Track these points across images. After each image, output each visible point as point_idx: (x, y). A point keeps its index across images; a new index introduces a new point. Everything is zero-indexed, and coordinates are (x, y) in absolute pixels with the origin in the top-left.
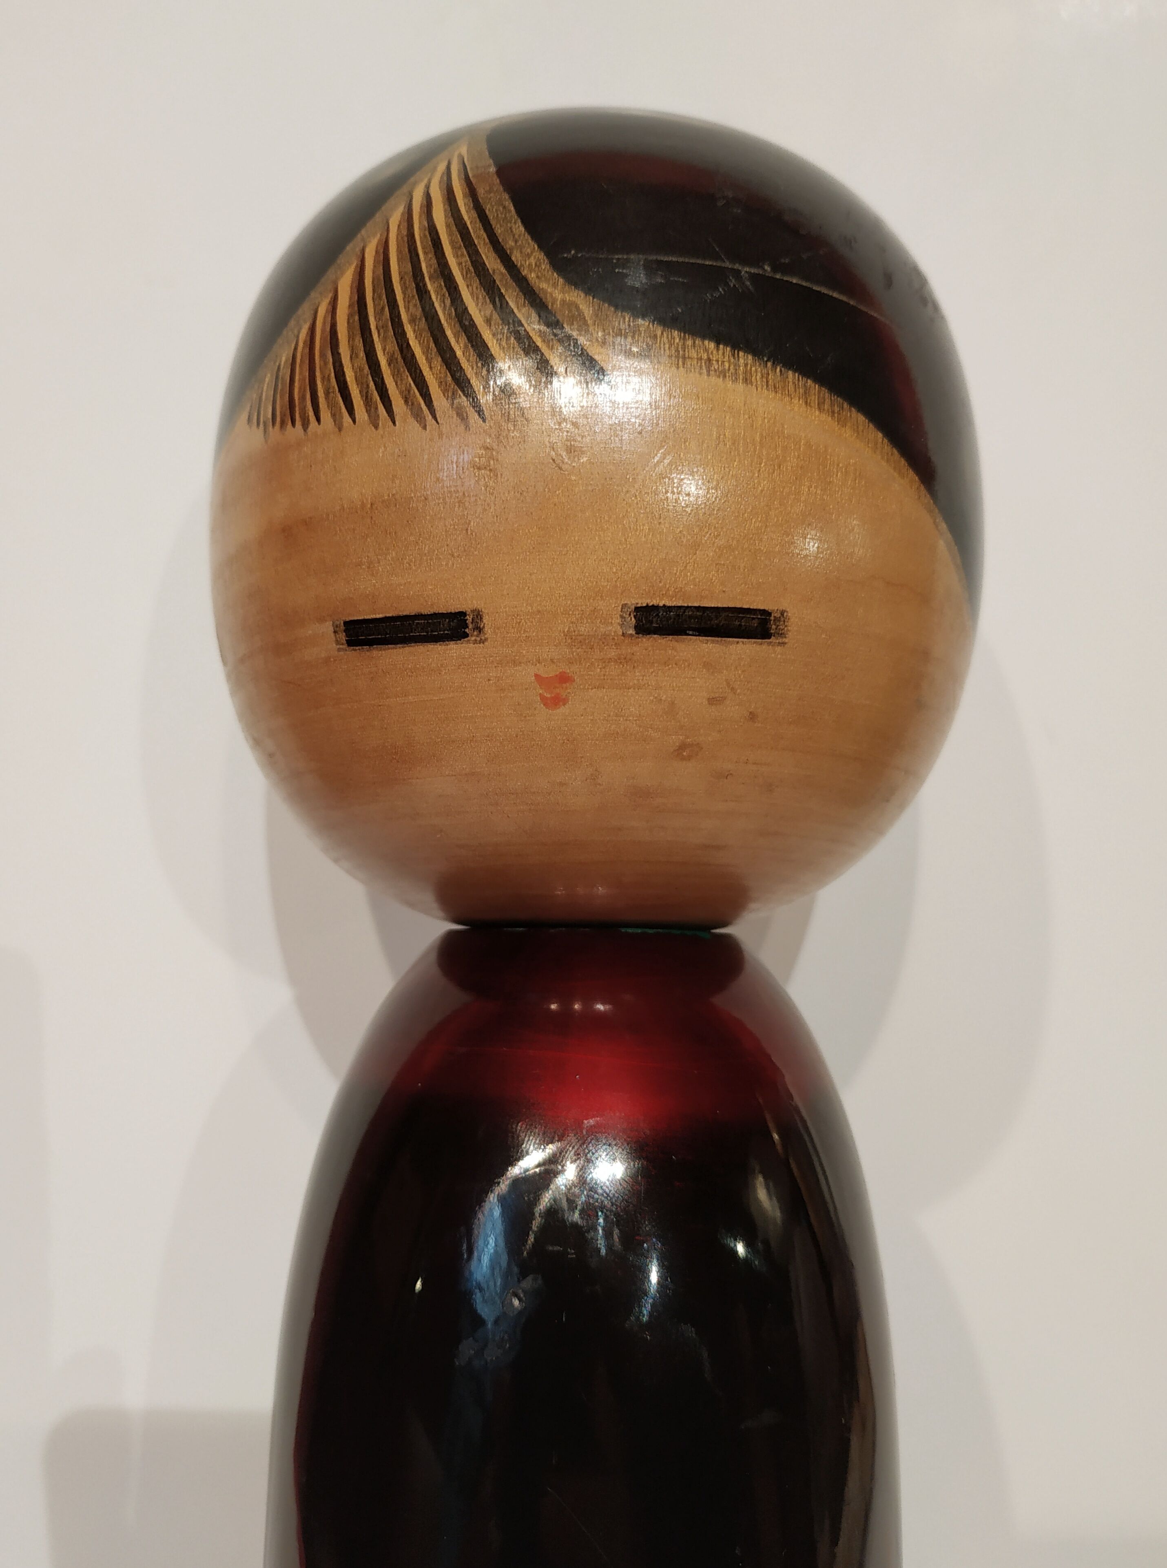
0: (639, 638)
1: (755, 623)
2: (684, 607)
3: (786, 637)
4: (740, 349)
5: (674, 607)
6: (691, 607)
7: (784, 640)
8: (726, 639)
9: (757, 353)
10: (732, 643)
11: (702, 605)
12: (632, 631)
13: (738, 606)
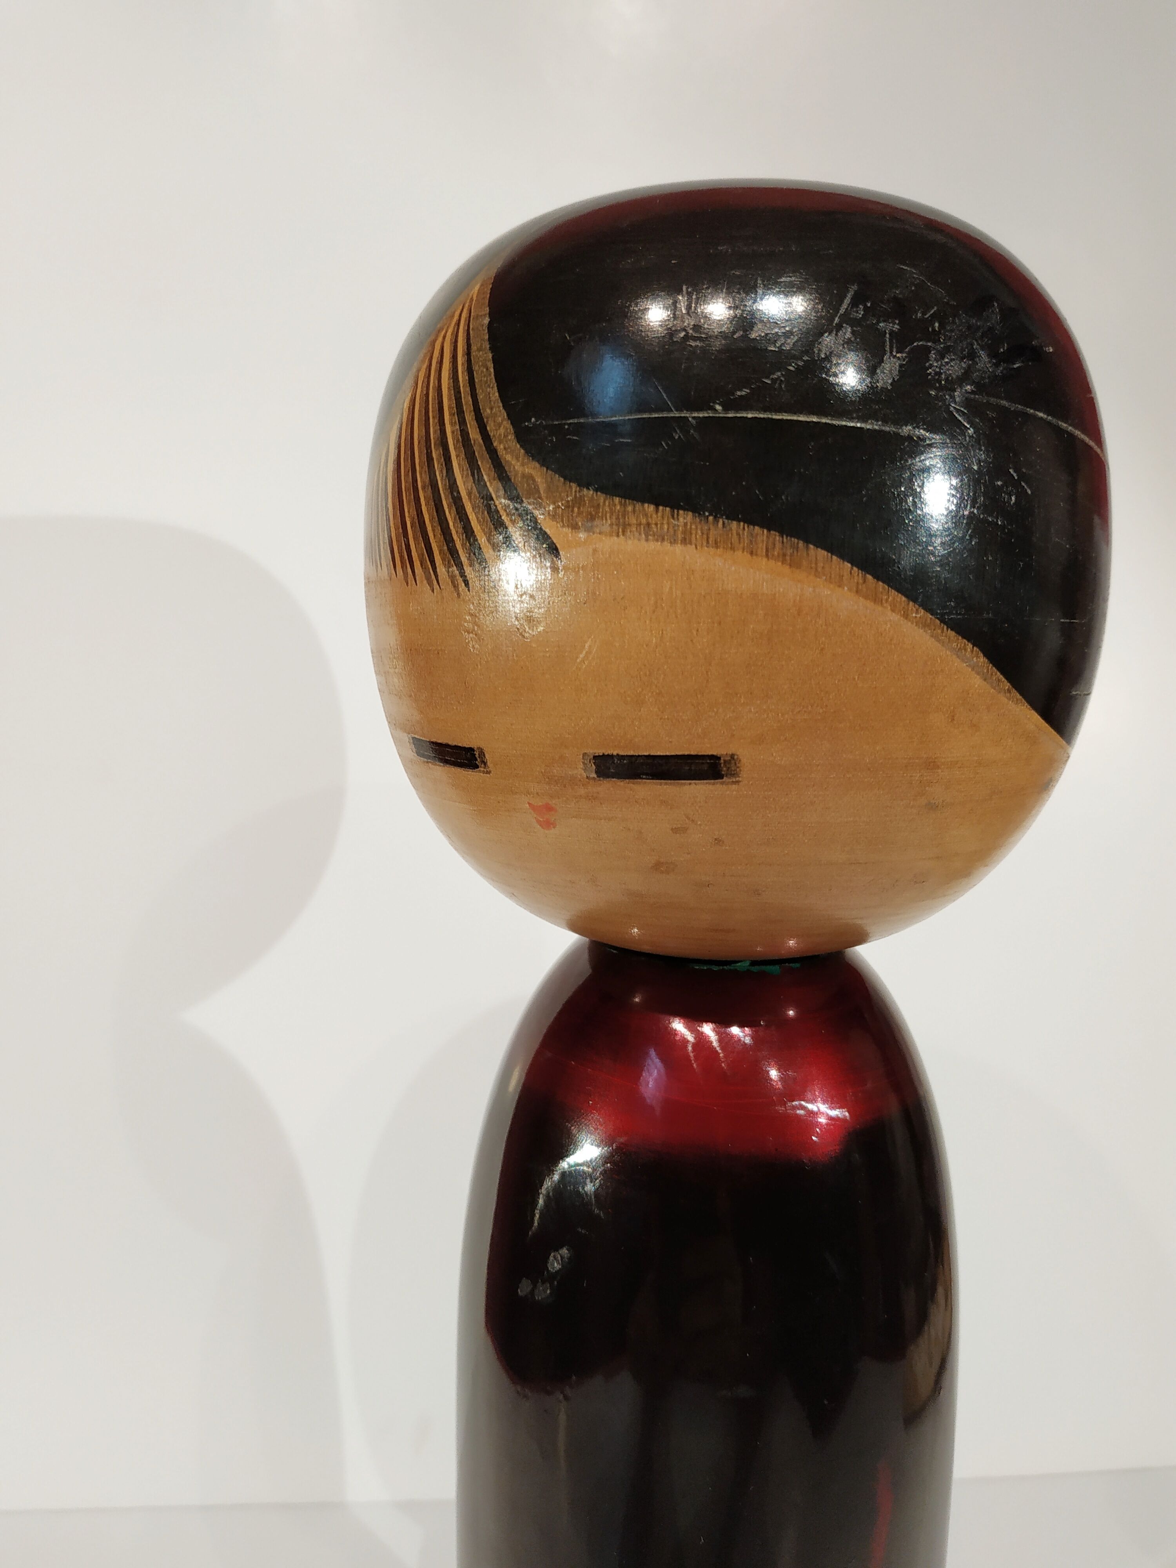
0: (600, 780)
1: (705, 767)
2: (635, 756)
3: (739, 777)
4: (679, 508)
5: (627, 756)
6: (642, 756)
7: (737, 779)
8: (678, 781)
9: (696, 509)
10: (685, 784)
11: (652, 754)
12: (594, 775)
13: (686, 753)
